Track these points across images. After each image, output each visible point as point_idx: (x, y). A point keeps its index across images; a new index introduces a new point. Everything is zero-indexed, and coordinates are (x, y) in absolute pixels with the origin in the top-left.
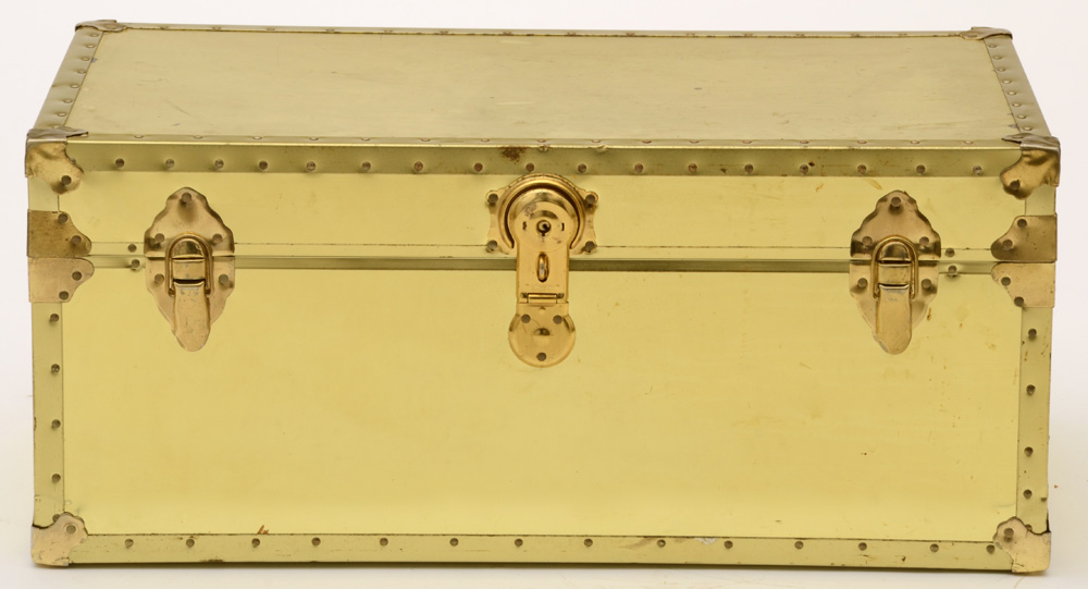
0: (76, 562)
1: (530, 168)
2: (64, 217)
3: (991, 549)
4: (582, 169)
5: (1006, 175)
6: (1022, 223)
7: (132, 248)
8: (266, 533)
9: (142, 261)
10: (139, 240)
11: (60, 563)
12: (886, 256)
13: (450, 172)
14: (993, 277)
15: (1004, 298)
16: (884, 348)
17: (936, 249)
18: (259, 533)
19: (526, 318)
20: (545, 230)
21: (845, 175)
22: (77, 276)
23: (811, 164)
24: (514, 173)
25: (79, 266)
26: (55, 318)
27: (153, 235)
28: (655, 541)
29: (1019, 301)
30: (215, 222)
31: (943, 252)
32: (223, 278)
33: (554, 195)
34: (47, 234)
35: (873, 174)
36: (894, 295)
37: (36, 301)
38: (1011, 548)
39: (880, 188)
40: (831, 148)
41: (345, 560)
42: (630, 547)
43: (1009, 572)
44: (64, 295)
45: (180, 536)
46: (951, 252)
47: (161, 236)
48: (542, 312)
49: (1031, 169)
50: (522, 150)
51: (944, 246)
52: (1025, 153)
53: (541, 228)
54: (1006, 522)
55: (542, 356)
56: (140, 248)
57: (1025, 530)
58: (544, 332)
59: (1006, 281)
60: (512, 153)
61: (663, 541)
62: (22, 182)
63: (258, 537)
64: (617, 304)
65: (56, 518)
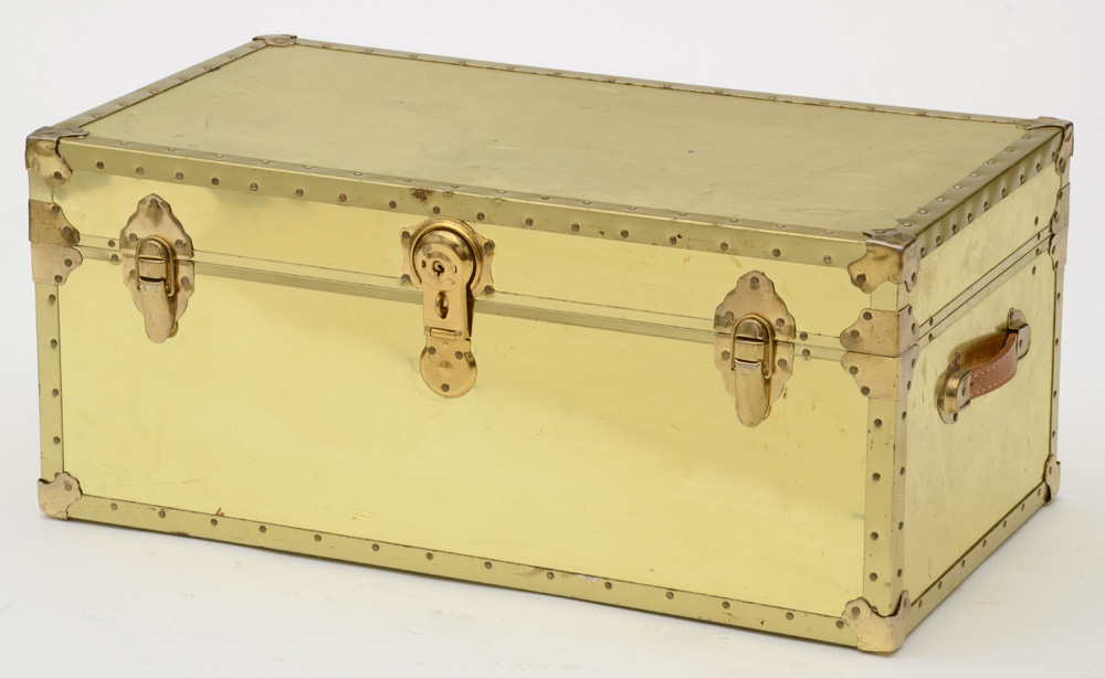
0: (73, 516)
1: (436, 210)
2: (57, 209)
3: (840, 624)
4: (481, 217)
5: (852, 268)
6: (868, 316)
7: (111, 243)
8: (222, 515)
9: (120, 255)
10: (116, 236)
11: (60, 516)
12: (744, 332)
13: (368, 207)
14: (842, 365)
15: (851, 385)
16: (741, 420)
17: (793, 330)
18: (217, 515)
19: (432, 350)
20: (440, 271)
21: (709, 250)
22: (69, 263)
23: (679, 236)
24: (423, 214)
25: (71, 254)
26: (52, 298)
27: (128, 234)
28: (546, 572)
29: (865, 391)
30: (176, 229)
31: (798, 334)
32: (185, 280)
33: (454, 239)
34: (43, 222)
35: (734, 252)
36: (747, 371)
37: (38, 282)
38: (857, 626)
39: (740, 266)
40: (696, 223)
41: (286, 549)
42: (524, 575)
43: (855, 648)
44: (59, 279)
45: (154, 507)
46: (804, 336)
47: (133, 236)
48: (445, 346)
49: (874, 264)
50: (430, 192)
51: (800, 329)
52: (870, 248)
53: (437, 268)
54: (853, 601)
55: (445, 387)
56: (117, 243)
57: (869, 611)
58: (448, 365)
59: (854, 370)
60: (421, 195)
61: (552, 574)
62: (23, 174)
63: (216, 518)
64: (512, 348)
65: (57, 475)
